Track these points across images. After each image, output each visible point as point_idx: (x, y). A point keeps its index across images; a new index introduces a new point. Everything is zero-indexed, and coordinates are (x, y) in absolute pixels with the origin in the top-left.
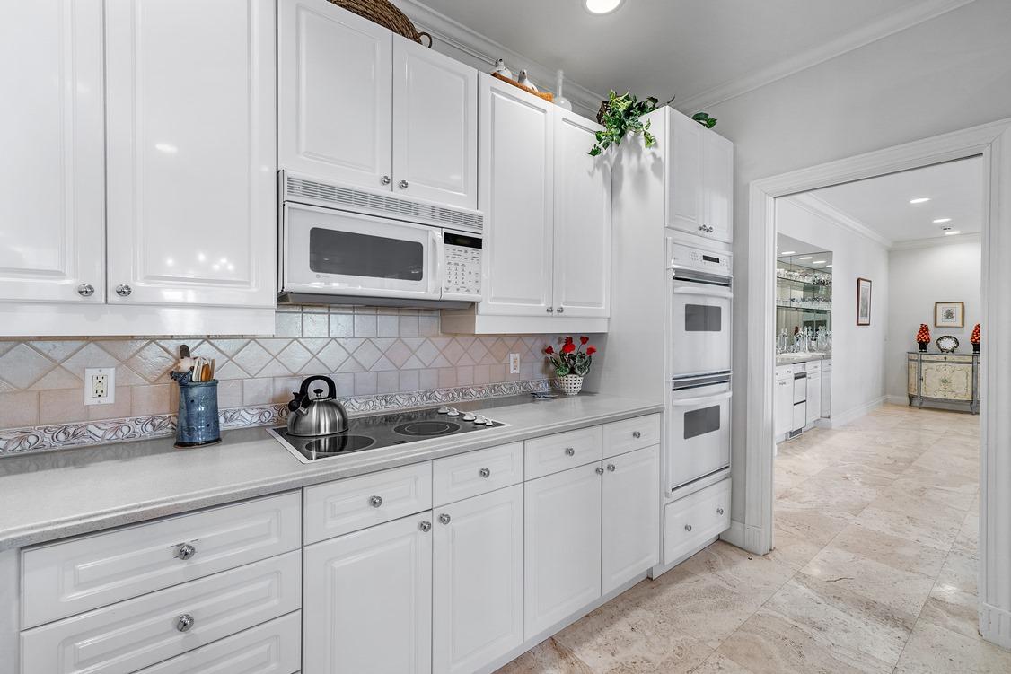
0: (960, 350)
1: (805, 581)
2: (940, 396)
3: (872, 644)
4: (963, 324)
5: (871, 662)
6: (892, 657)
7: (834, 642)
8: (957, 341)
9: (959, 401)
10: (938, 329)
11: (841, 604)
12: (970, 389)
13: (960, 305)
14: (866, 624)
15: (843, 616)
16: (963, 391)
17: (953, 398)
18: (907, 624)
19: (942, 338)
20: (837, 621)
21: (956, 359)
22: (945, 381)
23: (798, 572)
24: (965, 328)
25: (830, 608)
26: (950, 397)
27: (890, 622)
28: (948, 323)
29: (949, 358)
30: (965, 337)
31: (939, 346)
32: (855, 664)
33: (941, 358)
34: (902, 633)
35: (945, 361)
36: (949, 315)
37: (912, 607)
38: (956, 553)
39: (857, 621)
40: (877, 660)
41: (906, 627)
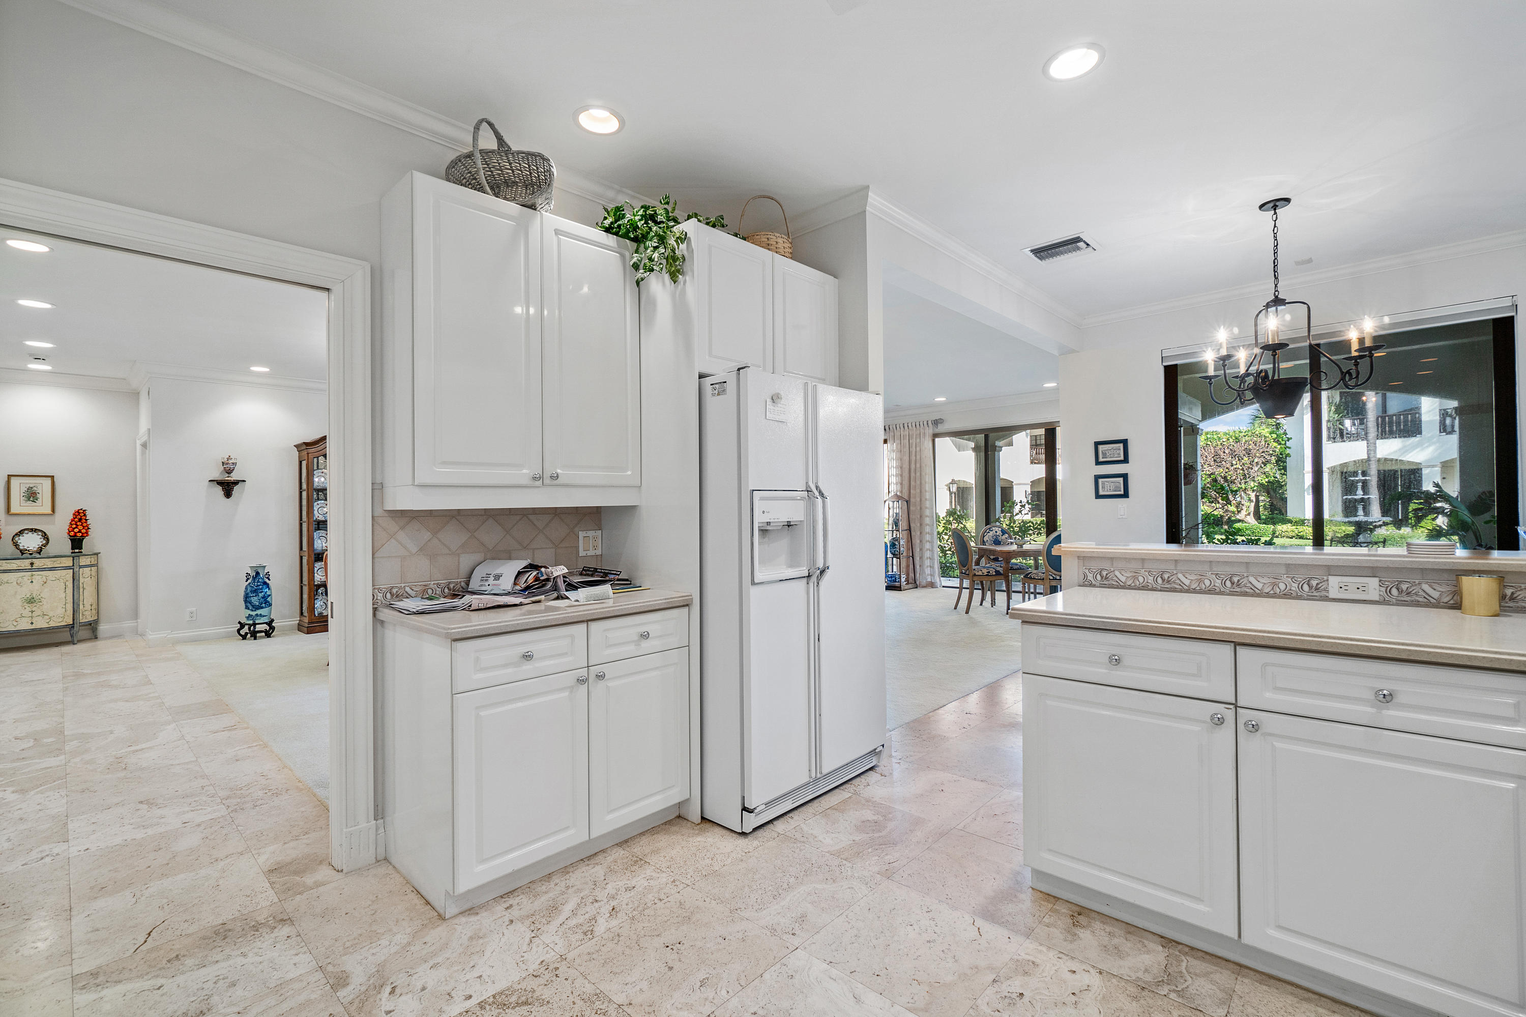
0: (50, 549)
1: (101, 979)
2: (24, 625)
3: (275, 969)
4: (53, 510)
5: (296, 986)
6: (305, 962)
7: (236, 1009)
8: (45, 536)
9: (54, 628)
10: (11, 518)
11: (189, 962)
12: (70, 607)
13: (49, 481)
14: (244, 955)
15: (210, 972)
16: (60, 611)
17: (45, 625)
18: (280, 917)
19: (21, 532)
20: (210, 985)
21: (49, 563)
22: (31, 601)
23: (73, 978)
24: (57, 514)
25: (180, 979)
26: (40, 623)
27: (264, 930)
28: (29, 508)
29: (38, 563)
30: (59, 529)
31: (16, 545)
32: (285, 1007)
33: (25, 564)
34: (286, 930)
35: (32, 568)
36: (32, 495)
37: (263, 895)
38: (236, 811)
39: (231, 962)
40: (298, 979)
41: (282, 920)
